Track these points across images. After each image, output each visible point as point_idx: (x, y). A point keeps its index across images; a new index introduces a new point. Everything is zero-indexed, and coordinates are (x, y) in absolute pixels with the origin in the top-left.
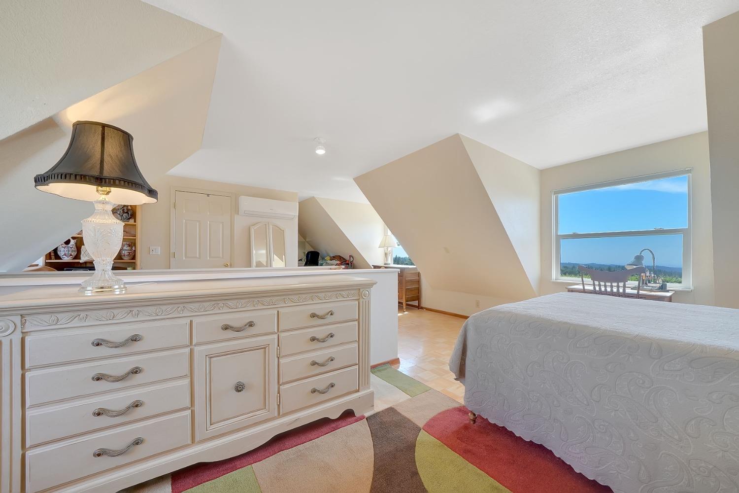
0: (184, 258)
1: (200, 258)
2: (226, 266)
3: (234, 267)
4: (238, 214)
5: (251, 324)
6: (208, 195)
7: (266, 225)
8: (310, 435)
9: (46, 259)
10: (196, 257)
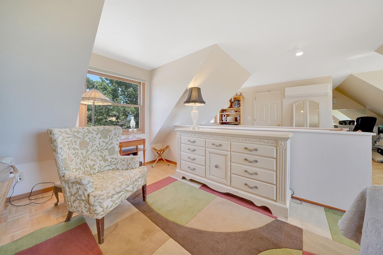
0: (259, 121)
1: (266, 121)
2: (279, 125)
3: (283, 126)
4: (285, 98)
5: (220, 145)
6: (269, 91)
7: (304, 101)
8: (243, 203)
9: (220, 121)
10: (264, 121)
